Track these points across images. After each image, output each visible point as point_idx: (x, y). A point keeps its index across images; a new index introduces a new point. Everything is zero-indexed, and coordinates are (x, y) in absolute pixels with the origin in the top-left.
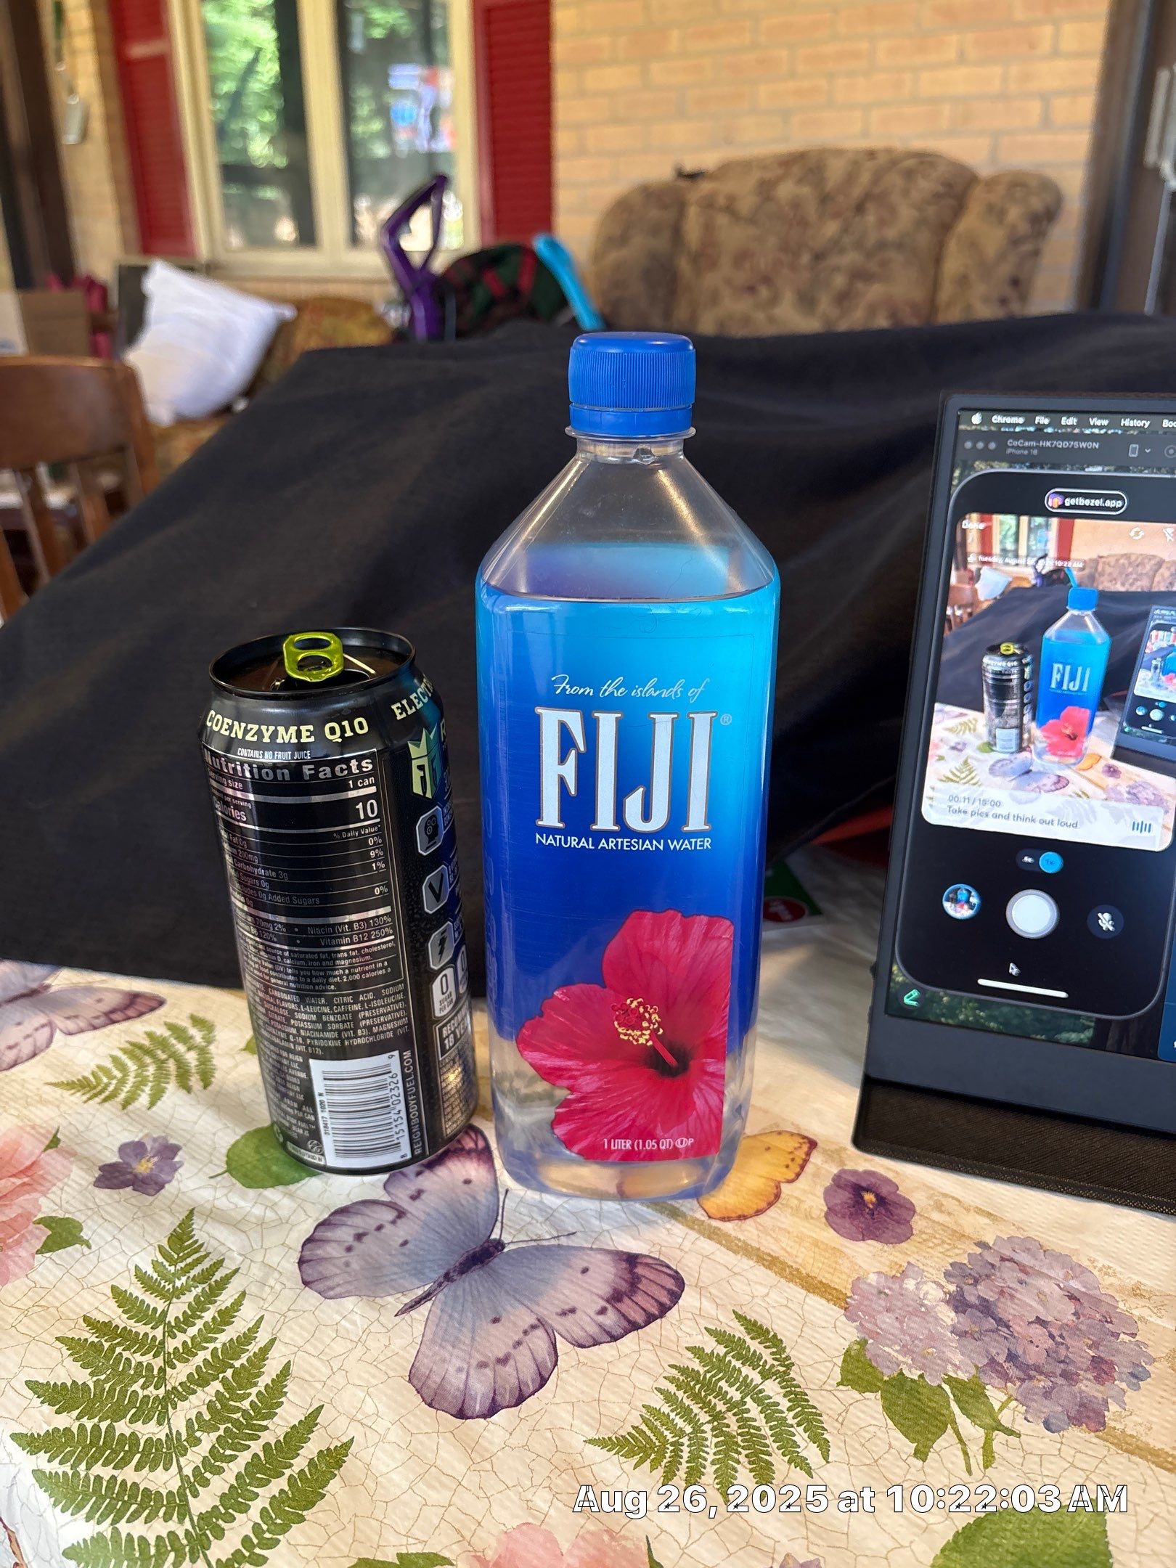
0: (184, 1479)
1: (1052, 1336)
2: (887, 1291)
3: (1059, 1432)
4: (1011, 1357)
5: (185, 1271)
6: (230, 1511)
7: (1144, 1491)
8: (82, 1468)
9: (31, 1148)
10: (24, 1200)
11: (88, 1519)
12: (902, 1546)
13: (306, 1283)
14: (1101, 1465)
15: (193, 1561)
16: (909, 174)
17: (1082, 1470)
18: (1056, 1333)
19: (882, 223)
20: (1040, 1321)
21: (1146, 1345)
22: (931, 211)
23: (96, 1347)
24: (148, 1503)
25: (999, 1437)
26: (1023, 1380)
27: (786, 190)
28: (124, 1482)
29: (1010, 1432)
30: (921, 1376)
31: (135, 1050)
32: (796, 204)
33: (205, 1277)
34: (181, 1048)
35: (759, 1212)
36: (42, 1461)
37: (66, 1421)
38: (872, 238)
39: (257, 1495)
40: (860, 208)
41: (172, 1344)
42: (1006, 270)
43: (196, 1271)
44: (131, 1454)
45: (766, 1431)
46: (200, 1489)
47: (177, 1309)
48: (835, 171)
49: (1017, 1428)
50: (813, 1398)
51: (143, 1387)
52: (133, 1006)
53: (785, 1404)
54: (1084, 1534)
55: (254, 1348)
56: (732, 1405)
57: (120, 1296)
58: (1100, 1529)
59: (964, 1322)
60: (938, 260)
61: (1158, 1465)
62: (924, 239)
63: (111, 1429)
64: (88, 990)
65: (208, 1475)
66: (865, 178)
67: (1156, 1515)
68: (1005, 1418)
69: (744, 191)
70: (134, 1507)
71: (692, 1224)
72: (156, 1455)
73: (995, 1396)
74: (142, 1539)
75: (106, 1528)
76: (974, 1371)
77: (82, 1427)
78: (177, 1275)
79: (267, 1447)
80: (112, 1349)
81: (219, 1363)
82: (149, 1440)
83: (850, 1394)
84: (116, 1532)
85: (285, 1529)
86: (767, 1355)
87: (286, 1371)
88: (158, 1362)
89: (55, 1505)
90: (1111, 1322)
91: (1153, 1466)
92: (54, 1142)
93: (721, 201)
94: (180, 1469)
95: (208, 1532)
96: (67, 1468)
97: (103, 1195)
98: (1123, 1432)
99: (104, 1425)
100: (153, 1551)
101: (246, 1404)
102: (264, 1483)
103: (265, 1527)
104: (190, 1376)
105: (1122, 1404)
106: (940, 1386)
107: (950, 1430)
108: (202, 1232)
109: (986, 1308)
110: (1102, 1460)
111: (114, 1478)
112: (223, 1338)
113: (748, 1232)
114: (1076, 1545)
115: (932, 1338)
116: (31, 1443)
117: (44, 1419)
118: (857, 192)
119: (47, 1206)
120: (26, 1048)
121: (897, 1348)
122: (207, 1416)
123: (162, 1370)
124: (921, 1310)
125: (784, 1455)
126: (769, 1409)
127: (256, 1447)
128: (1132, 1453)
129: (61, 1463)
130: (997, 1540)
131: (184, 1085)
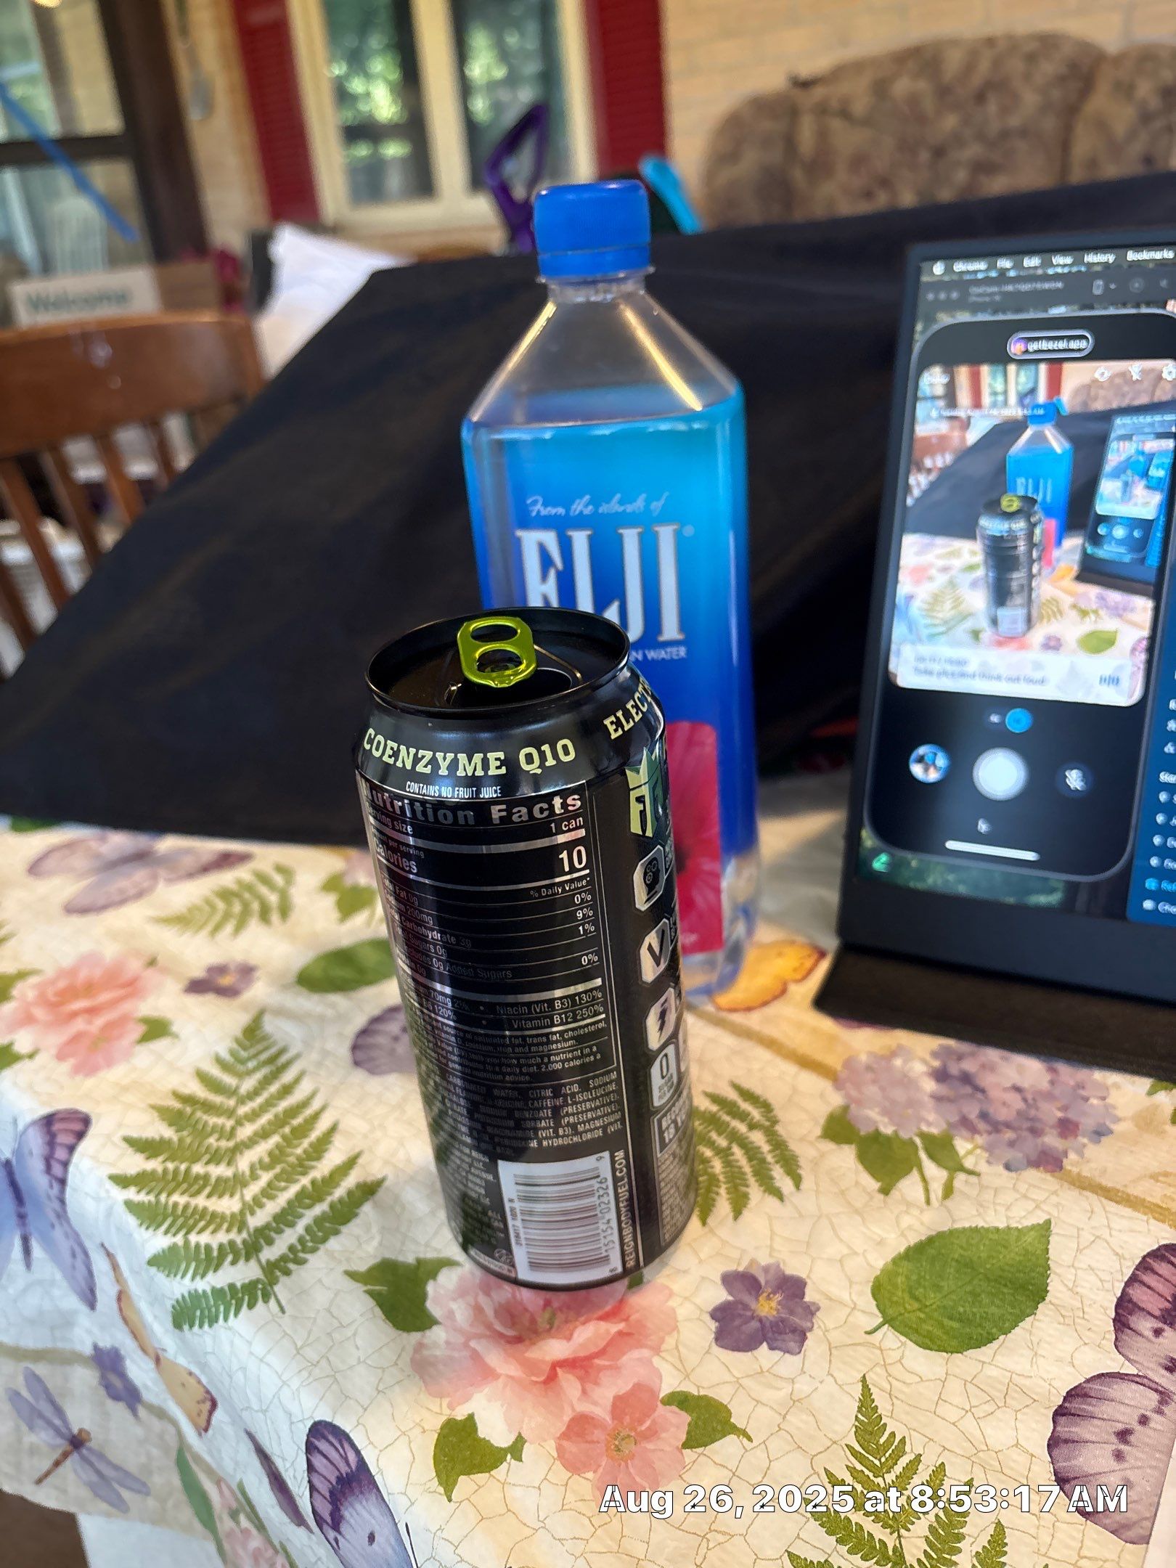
0: (244, 1203)
1: (1025, 1100)
2: (875, 1066)
3: (1016, 1170)
4: (984, 1116)
5: (255, 1056)
6: (282, 1226)
7: (1089, 1219)
8: (163, 1197)
9: (135, 966)
10: (126, 1007)
11: (166, 1232)
12: (856, 1253)
13: (357, 1063)
14: (1054, 1199)
15: (247, 1259)
16: (1031, 58)
17: (1033, 1200)
18: (1029, 1097)
19: (1005, 111)
20: (1017, 1089)
21: (1114, 1107)
22: (1056, 94)
23: (180, 1113)
24: (215, 1220)
25: (961, 1178)
26: (989, 1133)
27: (902, 86)
28: (196, 1208)
29: (971, 1173)
30: (896, 1132)
31: (226, 895)
32: (913, 100)
33: (271, 1060)
34: (264, 890)
35: (765, 1004)
36: (132, 1194)
37: (155, 1165)
38: (994, 127)
39: (301, 1216)
40: (980, 97)
41: (242, 1110)
42: (1137, 149)
43: (264, 1056)
44: (204, 1186)
45: (747, 1169)
46: (256, 1208)
47: (248, 1085)
48: (953, 62)
49: (977, 1169)
50: (794, 1146)
51: (218, 1140)
52: (225, 861)
53: (766, 1148)
54: (1027, 1251)
55: (308, 1112)
56: (719, 1151)
57: (203, 1077)
58: (1044, 1247)
59: (942, 1090)
60: (1066, 145)
61: (1106, 1198)
62: (1050, 124)
63: (188, 1171)
64: (188, 851)
65: (264, 1200)
66: (984, 66)
67: (1098, 1237)
68: (969, 1163)
69: (859, 94)
70: (202, 1224)
71: (702, 1015)
72: (222, 1188)
73: (962, 1145)
74: (208, 1248)
75: (179, 1239)
76: (945, 1126)
77: (165, 1171)
78: (249, 1059)
79: (313, 1182)
80: (193, 1113)
81: (279, 1122)
82: (219, 1179)
83: (829, 1146)
84: (187, 1242)
85: (324, 1240)
86: (756, 1114)
87: (333, 1129)
88: (229, 1124)
89: (141, 1225)
90: (1083, 1088)
91: (1103, 1199)
92: (152, 962)
93: (834, 104)
94: (242, 1196)
95: (262, 1241)
96: (151, 1198)
97: (193, 1001)
98: (1079, 1174)
99: (183, 1167)
100: (215, 1254)
101: (299, 1151)
102: (309, 1207)
103: (308, 1238)
104: (256, 1134)
105: (1080, 1153)
106: (911, 1139)
107: (915, 1172)
108: (269, 1025)
109: (966, 1079)
110: (1055, 1193)
111: (186, 1207)
112: (284, 1104)
113: (753, 1020)
114: (1018, 1259)
115: (911, 1103)
116: (122, 1181)
117: (136, 1164)
118: (977, 80)
119: (147, 1007)
120: (132, 892)
121: (877, 1110)
122: (267, 1160)
123: (233, 1129)
124: (906, 1082)
125: (761, 1185)
126: (752, 1152)
127: (305, 1181)
128: (1084, 1189)
129: (148, 1193)
130: (943, 1251)
131: (265, 915)
